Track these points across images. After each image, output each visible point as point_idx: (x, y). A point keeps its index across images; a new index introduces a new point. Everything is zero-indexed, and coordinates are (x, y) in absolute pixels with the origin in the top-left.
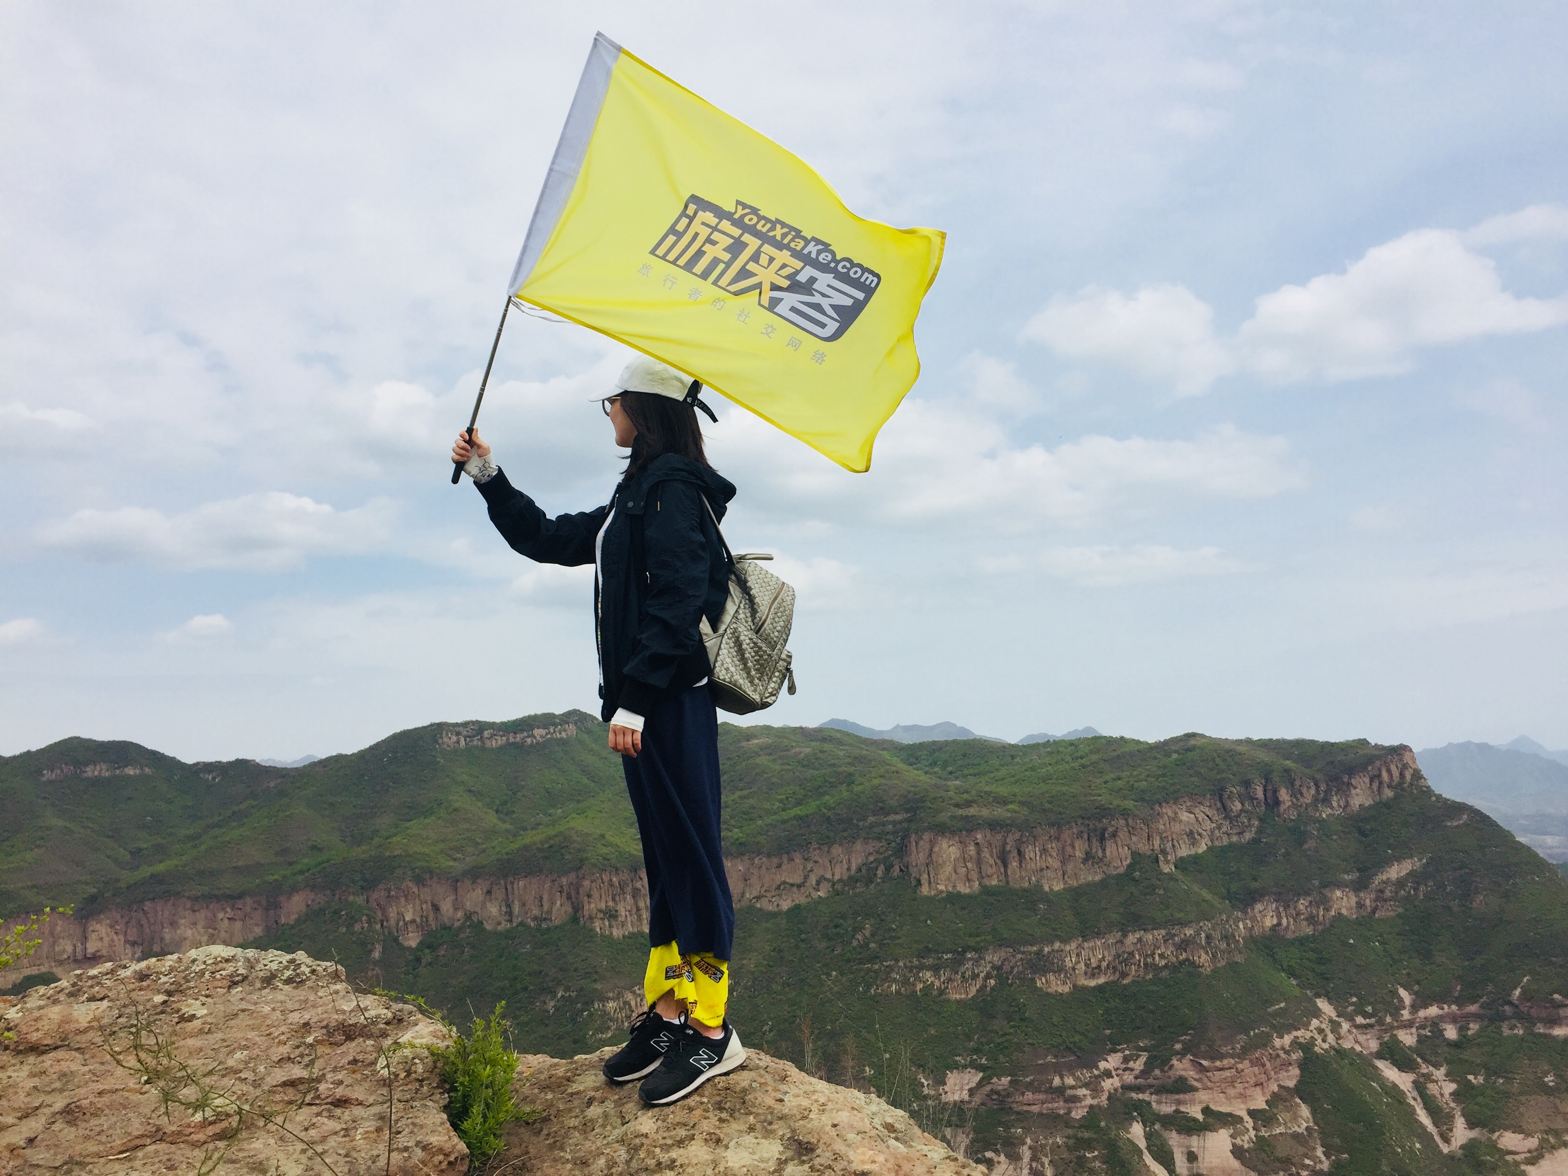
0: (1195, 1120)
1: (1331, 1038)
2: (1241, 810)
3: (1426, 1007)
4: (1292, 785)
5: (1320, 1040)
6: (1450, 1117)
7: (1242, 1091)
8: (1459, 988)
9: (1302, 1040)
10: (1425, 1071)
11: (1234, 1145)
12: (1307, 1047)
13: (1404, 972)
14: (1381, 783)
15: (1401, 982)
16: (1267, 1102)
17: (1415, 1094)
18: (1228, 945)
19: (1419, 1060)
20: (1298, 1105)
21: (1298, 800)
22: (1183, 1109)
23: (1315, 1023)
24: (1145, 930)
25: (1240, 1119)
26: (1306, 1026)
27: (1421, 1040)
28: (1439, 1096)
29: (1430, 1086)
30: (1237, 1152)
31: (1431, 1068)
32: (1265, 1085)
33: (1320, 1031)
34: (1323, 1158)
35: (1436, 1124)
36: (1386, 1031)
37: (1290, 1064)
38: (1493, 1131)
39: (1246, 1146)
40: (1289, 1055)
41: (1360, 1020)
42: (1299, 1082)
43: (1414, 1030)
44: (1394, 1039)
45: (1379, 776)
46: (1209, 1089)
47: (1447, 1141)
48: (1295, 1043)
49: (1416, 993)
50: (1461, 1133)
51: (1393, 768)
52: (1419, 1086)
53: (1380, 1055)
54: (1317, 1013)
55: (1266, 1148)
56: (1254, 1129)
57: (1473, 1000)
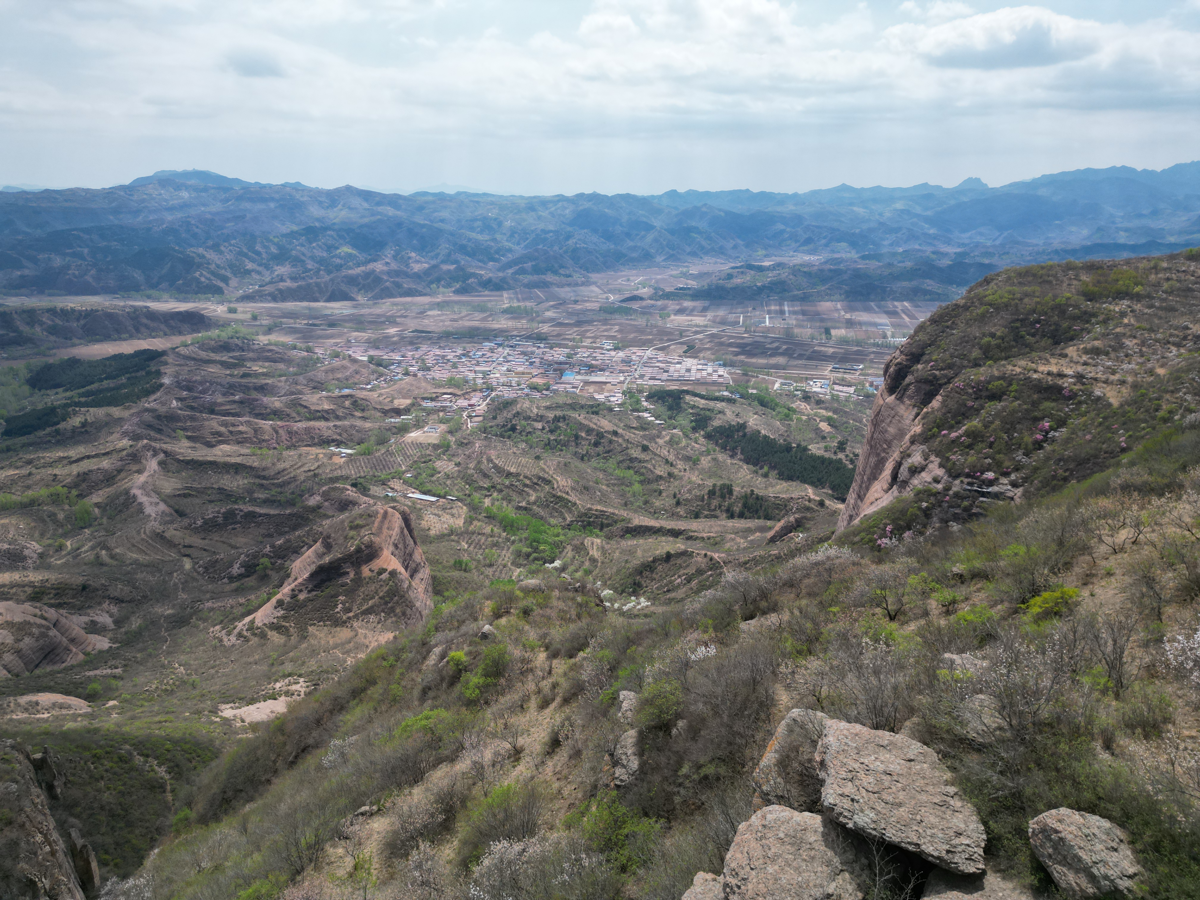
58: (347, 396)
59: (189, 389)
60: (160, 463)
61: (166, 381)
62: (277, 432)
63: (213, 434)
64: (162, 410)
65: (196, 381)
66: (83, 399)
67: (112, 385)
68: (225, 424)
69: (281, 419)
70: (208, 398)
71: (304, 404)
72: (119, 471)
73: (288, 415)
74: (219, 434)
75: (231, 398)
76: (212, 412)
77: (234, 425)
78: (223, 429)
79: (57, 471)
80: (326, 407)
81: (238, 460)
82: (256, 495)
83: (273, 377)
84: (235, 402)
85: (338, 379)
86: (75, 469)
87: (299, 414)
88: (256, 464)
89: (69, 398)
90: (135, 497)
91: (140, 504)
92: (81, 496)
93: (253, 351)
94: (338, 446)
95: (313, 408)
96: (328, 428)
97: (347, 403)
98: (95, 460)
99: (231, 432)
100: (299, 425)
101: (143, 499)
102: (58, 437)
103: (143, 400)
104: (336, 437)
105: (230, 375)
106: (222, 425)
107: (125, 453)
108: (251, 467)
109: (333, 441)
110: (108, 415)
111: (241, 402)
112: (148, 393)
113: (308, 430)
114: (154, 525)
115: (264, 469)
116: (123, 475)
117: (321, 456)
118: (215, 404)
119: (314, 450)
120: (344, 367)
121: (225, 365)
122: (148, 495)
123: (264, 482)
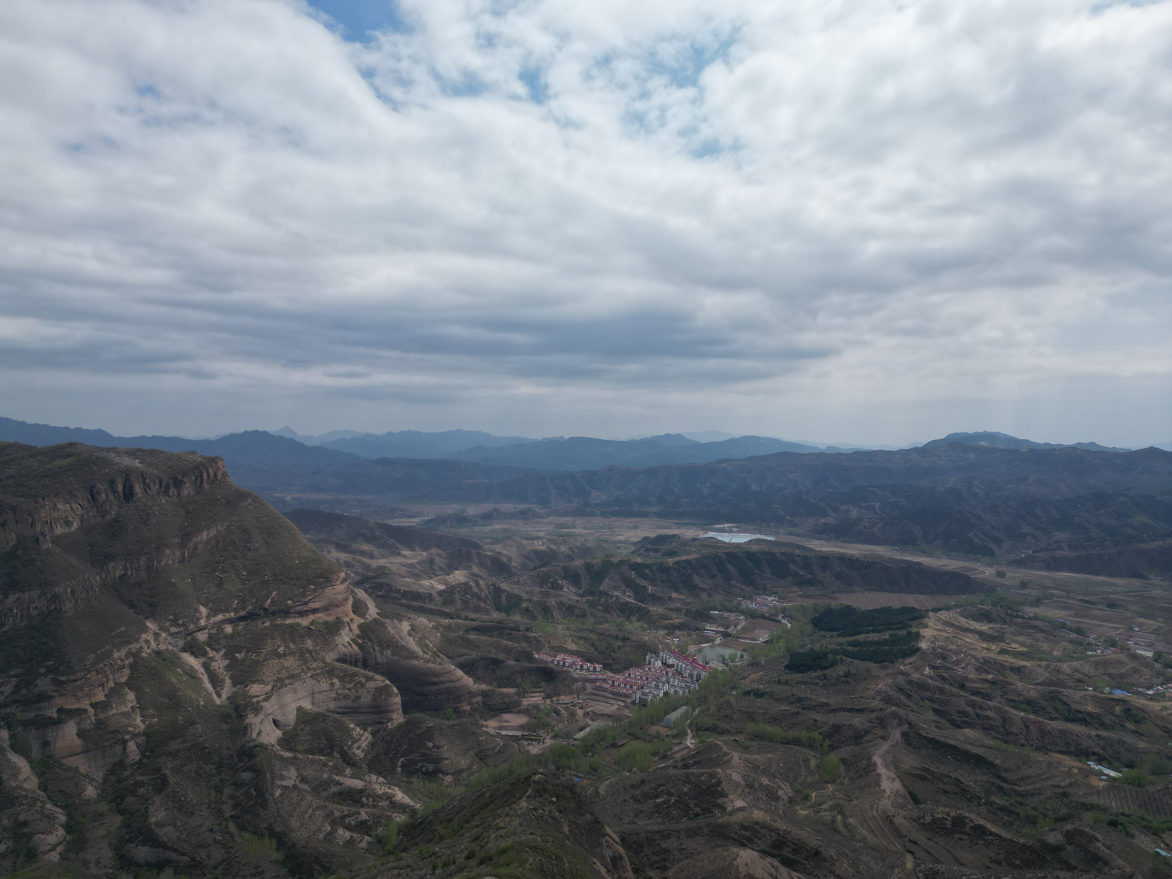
0: (51, 718)
1: (153, 644)
2: (106, 500)
3: (215, 616)
4: (144, 483)
5: (146, 648)
6: (223, 681)
7: (88, 692)
8: (236, 602)
9: (134, 650)
10: (210, 655)
11: (79, 730)
12: (136, 655)
13: (205, 596)
14: (202, 480)
15: (202, 602)
16: (105, 695)
17: (203, 670)
18: (88, 594)
19: (208, 649)
20: (127, 693)
21: (146, 491)
22: (42, 713)
23: (144, 636)
24: (23, 592)
25: (85, 711)
26: (137, 640)
27: (210, 636)
28: (218, 670)
29: (213, 664)
30: (81, 734)
31: (215, 653)
32: (105, 684)
33: (147, 642)
34: (141, 724)
35: (214, 688)
36: (189, 634)
37: (124, 667)
38: (246, 687)
39: (88, 727)
40: (124, 661)
41: (173, 630)
42: (129, 678)
43: (206, 631)
44: (195, 640)
45: (201, 476)
46: (64, 695)
47: (219, 695)
48: (130, 654)
49: (211, 609)
50: (228, 689)
51: (211, 471)
52: (206, 666)
53: (184, 650)
54: (145, 629)
55: (102, 726)
56: (95, 715)
57: (244, 608)
58: (1119, 700)
59: (944, 657)
60: (904, 734)
61: (924, 645)
62: (1027, 727)
63: (959, 712)
64: (915, 676)
65: (951, 650)
66: (850, 648)
67: (876, 639)
68: (972, 704)
69: (1035, 712)
70: (960, 672)
71: (1064, 699)
72: (867, 732)
73: (1044, 709)
74: (965, 714)
75: (984, 676)
76: (962, 687)
77: (981, 708)
78: (969, 710)
79: (817, 717)
80: (1090, 708)
81: (979, 751)
82: (993, 798)
83: (1033, 659)
84: (987, 681)
85: (1110, 675)
86: (833, 719)
87: (1056, 710)
88: (998, 762)
89: (840, 645)
90: (875, 765)
91: (879, 775)
92: (832, 748)
93: (1016, 624)
94: (1099, 762)
95: (1074, 706)
96: (1089, 737)
97: (1118, 709)
98: (849, 714)
99: (978, 715)
100: (1055, 724)
101: (881, 770)
102: (825, 682)
103: (900, 660)
104: (1096, 750)
105: (987, 649)
106: (970, 705)
107: (874, 715)
108: (993, 765)
109: (1094, 754)
110: (868, 670)
111: (994, 683)
112: (906, 655)
113: (1063, 733)
114: (886, 804)
115: (1005, 771)
116: (869, 737)
117: (1075, 771)
118: (966, 678)
119: (1068, 761)
120: (1119, 662)
121: (983, 636)
122: (887, 767)
123: (1004, 785)
